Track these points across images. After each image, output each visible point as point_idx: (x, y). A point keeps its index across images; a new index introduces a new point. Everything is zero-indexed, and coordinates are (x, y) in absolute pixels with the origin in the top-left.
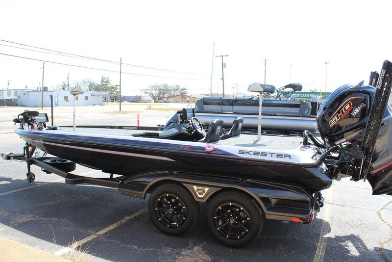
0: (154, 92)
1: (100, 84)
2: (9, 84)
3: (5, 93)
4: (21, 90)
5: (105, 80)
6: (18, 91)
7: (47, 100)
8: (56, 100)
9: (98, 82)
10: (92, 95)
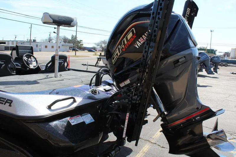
0: (103, 45)
1: (70, 39)
2: (16, 37)
3: (10, 43)
4: (20, 41)
5: (74, 37)
6: (18, 42)
7: (35, 47)
8: (40, 48)
9: (70, 38)
10: (62, 45)
